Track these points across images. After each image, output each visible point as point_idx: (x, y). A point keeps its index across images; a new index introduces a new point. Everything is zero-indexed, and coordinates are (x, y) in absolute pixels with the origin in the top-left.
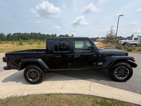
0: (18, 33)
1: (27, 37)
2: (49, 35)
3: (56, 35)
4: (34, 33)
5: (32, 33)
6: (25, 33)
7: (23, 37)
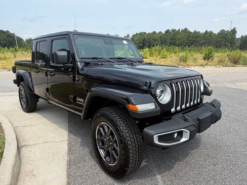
0: (141, 33)
1: (155, 40)
2: (211, 33)
3: (234, 31)
4: (173, 31)
5: (167, 31)
6: (154, 33)
7: (147, 42)
